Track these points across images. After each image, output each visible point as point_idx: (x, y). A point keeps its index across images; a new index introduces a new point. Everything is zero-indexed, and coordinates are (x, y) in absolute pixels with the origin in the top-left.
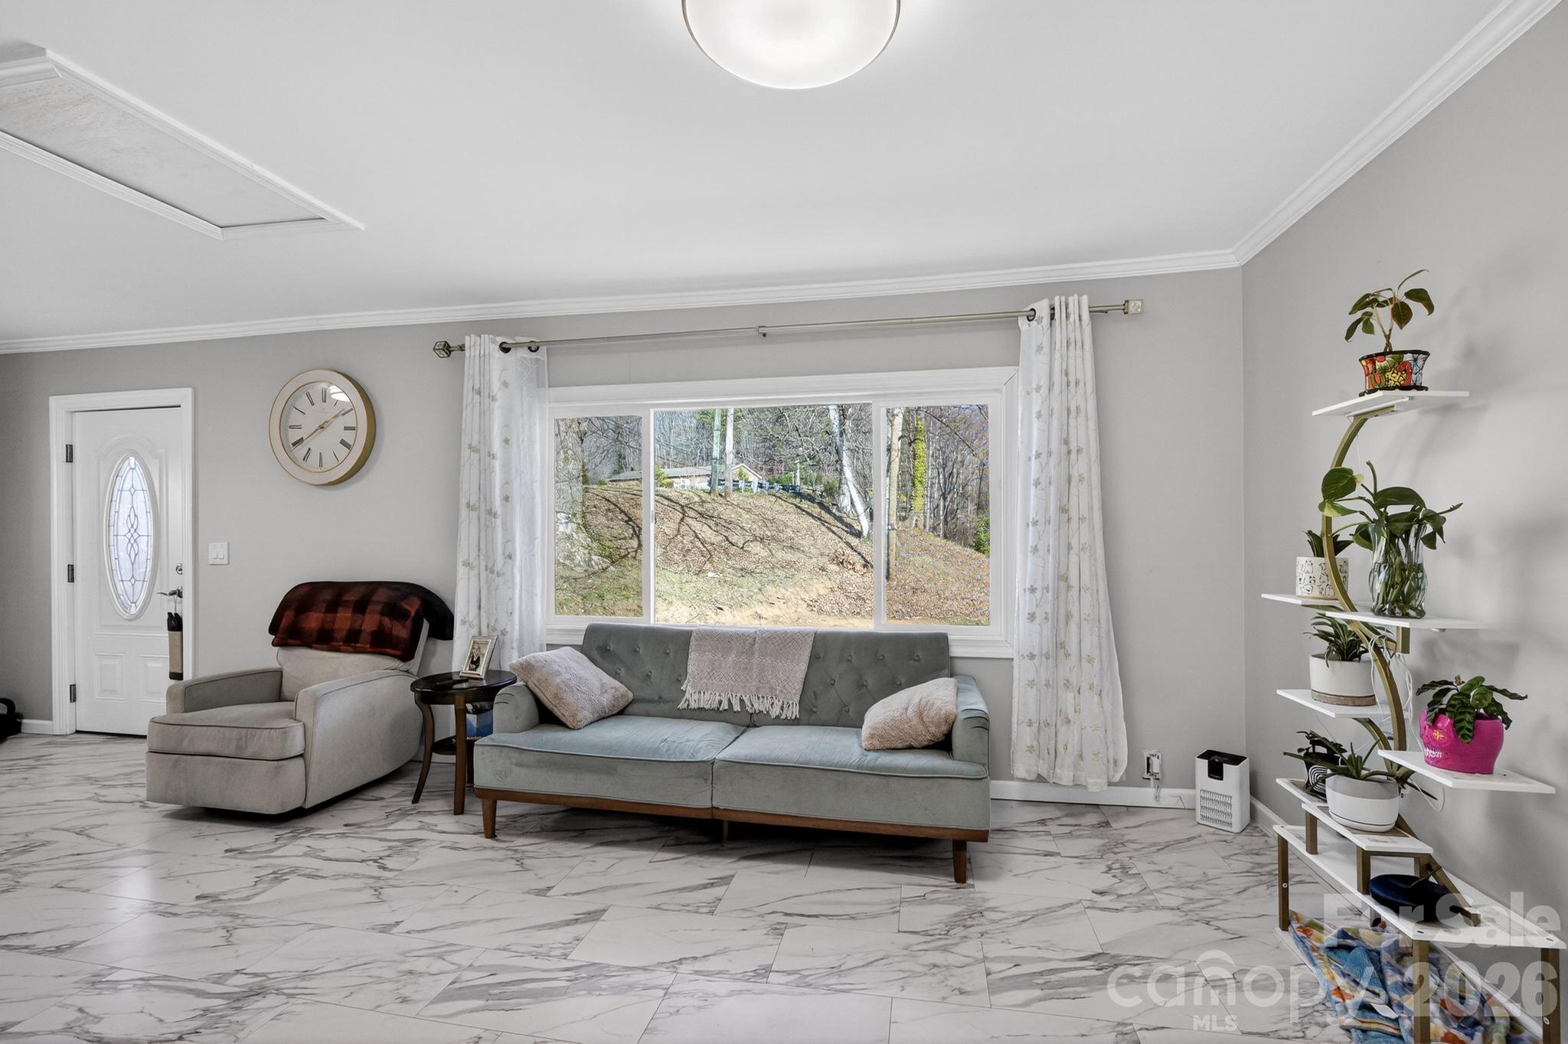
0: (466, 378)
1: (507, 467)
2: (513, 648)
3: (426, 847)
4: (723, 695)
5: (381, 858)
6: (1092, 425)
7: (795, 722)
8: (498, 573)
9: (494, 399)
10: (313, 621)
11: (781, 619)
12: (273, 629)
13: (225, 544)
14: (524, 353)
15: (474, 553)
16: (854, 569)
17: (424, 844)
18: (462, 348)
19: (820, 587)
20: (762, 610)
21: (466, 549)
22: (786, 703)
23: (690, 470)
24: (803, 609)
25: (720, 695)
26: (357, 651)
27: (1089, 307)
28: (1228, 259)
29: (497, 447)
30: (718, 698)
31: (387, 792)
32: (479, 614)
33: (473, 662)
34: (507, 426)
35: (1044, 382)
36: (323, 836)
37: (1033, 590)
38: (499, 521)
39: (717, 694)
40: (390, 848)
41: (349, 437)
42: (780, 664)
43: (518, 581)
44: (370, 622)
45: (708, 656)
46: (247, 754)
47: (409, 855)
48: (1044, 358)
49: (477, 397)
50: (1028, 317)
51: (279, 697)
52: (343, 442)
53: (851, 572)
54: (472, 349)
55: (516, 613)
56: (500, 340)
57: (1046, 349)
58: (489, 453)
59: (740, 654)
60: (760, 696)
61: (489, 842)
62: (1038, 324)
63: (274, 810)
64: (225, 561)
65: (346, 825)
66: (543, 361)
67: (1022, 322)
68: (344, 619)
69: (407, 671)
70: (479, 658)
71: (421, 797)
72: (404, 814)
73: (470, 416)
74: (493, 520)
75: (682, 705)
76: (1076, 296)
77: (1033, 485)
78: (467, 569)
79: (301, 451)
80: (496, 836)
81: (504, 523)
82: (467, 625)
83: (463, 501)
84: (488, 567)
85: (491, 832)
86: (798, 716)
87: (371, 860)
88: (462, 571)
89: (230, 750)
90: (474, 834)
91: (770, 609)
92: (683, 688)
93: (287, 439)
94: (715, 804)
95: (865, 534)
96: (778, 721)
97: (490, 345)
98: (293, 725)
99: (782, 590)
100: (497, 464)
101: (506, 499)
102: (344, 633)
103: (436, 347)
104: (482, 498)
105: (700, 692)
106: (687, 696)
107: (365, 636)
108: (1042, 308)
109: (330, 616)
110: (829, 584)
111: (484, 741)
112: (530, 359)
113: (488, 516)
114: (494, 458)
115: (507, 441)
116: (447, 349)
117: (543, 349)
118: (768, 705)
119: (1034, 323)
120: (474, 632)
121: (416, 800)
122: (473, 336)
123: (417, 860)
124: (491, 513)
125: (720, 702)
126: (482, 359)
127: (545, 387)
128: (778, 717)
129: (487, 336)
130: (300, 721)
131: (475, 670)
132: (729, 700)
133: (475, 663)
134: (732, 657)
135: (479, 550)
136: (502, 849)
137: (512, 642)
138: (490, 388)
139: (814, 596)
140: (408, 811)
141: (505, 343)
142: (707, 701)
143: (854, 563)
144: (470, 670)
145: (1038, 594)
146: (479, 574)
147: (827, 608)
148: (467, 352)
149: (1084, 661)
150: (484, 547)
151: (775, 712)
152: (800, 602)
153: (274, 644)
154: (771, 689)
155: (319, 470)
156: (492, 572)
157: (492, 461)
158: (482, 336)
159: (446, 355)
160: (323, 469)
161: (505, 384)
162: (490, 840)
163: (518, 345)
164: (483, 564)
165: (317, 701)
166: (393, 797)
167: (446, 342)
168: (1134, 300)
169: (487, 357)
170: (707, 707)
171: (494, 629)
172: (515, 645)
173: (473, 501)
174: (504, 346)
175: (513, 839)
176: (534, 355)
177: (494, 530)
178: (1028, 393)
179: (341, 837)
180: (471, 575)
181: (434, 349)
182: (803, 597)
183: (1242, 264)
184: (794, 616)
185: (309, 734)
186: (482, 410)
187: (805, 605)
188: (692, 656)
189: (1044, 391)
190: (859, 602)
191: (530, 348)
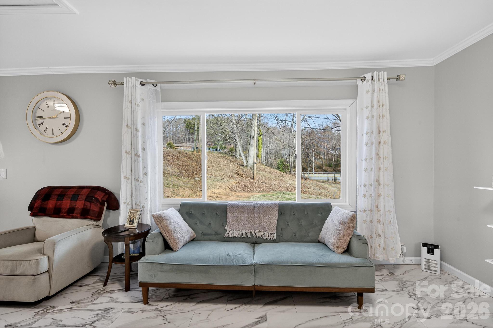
0: (124, 96)
1: (144, 135)
2: (147, 214)
3: (116, 313)
4: (243, 231)
5: (93, 323)
6: (389, 122)
7: (274, 241)
8: (140, 181)
9: (138, 105)
10: (51, 204)
11: (221, 193)
12: (30, 208)
13: (5, 170)
14: (151, 87)
15: (129, 172)
16: (242, 177)
17: (114, 311)
18: (122, 83)
19: (232, 182)
20: (214, 190)
21: (125, 171)
22: (270, 233)
23: (183, 144)
24: (228, 190)
25: (242, 231)
26: (73, 217)
27: (387, 77)
28: (431, 62)
29: (140, 127)
30: (241, 232)
31: (90, 281)
32: (132, 200)
33: (130, 221)
34: (144, 118)
35: (370, 105)
36: (60, 311)
37: (365, 185)
38: (141, 159)
39: (241, 231)
40: (97, 315)
41: (67, 122)
42: (266, 217)
43: (149, 185)
44: (79, 204)
45: (235, 215)
46: (18, 273)
47: (107, 319)
48: (369, 95)
49: (130, 104)
50: (361, 80)
51: (34, 240)
52: (64, 124)
53: (242, 178)
54: (127, 83)
55: (149, 199)
56: (140, 80)
57: (371, 92)
58: (136, 129)
59: (249, 213)
60: (259, 231)
61: (146, 307)
62: (367, 82)
63: (32, 300)
64: (5, 177)
65: (71, 303)
66: (159, 91)
67: (359, 82)
68: (66, 203)
69: (98, 225)
70: (133, 219)
71: (108, 283)
72: (100, 293)
73: (126, 114)
74: (138, 158)
75: (226, 236)
76: (382, 72)
77: (365, 145)
78: (126, 180)
79: (42, 128)
80: (148, 303)
81: (143, 160)
82: (126, 204)
83: (124, 150)
84: (136, 179)
85: (146, 301)
86: (276, 239)
87: (87, 325)
88: (123, 180)
89: (8, 272)
90: (138, 302)
91: (217, 190)
92: (226, 228)
93: (36, 122)
94: (256, 284)
95: (245, 165)
96: (267, 241)
97: (135, 81)
98: (43, 257)
99: (221, 184)
100: (140, 134)
101: (144, 149)
102: (67, 210)
103: (110, 82)
104: (133, 149)
105: (233, 230)
106: (228, 232)
107: (78, 211)
108: (368, 76)
109: (59, 202)
110: (235, 181)
111: (143, 261)
112: (153, 89)
113: (136, 157)
114: (138, 131)
115: (144, 124)
116: (115, 83)
117: (159, 85)
118: (262, 234)
119: (365, 82)
120: (129, 207)
121: (105, 285)
122: (128, 78)
123: (112, 322)
124: (137, 155)
125: (242, 234)
126: (132, 88)
127: (159, 102)
128: (266, 239)
129: (134, 78)
130: (46, 255)
131: (132, 224)
132: (246, 233)
133: (131, 221)
134: (246, 215)
135: (131, 172)
136: (153, 310)
137: (147, 212)
138: (136, 100)
139: (231, 185)
140: (102, 291)
141: (142, 82)
142: (236, 234)
143: (242, 175)
144: (129, 225)
145: (367, 187)
146: (132, 182)
147: (236, 189)
148: (125, 85)
149: (387, 213)
150: (134, 170)
151: (266, 237)
152: (227, 187)
153: (31, 215)
154: (263, 227)
155: (52, 136)
156: (138, 181)
157: (137, 133)
158: (132, 78)
159: (114, 86)
160: (54, 136)
161: (143, 100)
162: (146, 305)
163: (148, 83)
164: (133, 177)
165: (54, 244)
166: (93, 283)
167: (114, 80)
168: (402, 75)
169: (134, 88)
170: (236, 236)
171: (139, 206)
172: (148, 212)
173: (129, 150)
174: (142, 83)
175: (157, 304)
176: (155, 88)
177: (138, 163)
178: (362, 109)
179: (70, 311)
180: (128, 183)
181: (109, 83)
182: (228, 186)
183: (435, 65)
184: (225, 192)
185: (51, 261)
186: (132, 110)
187: (228, 189)
188: (229, 215)
189: (370, 108)
190: (245, 187)
191: (153, 85)
